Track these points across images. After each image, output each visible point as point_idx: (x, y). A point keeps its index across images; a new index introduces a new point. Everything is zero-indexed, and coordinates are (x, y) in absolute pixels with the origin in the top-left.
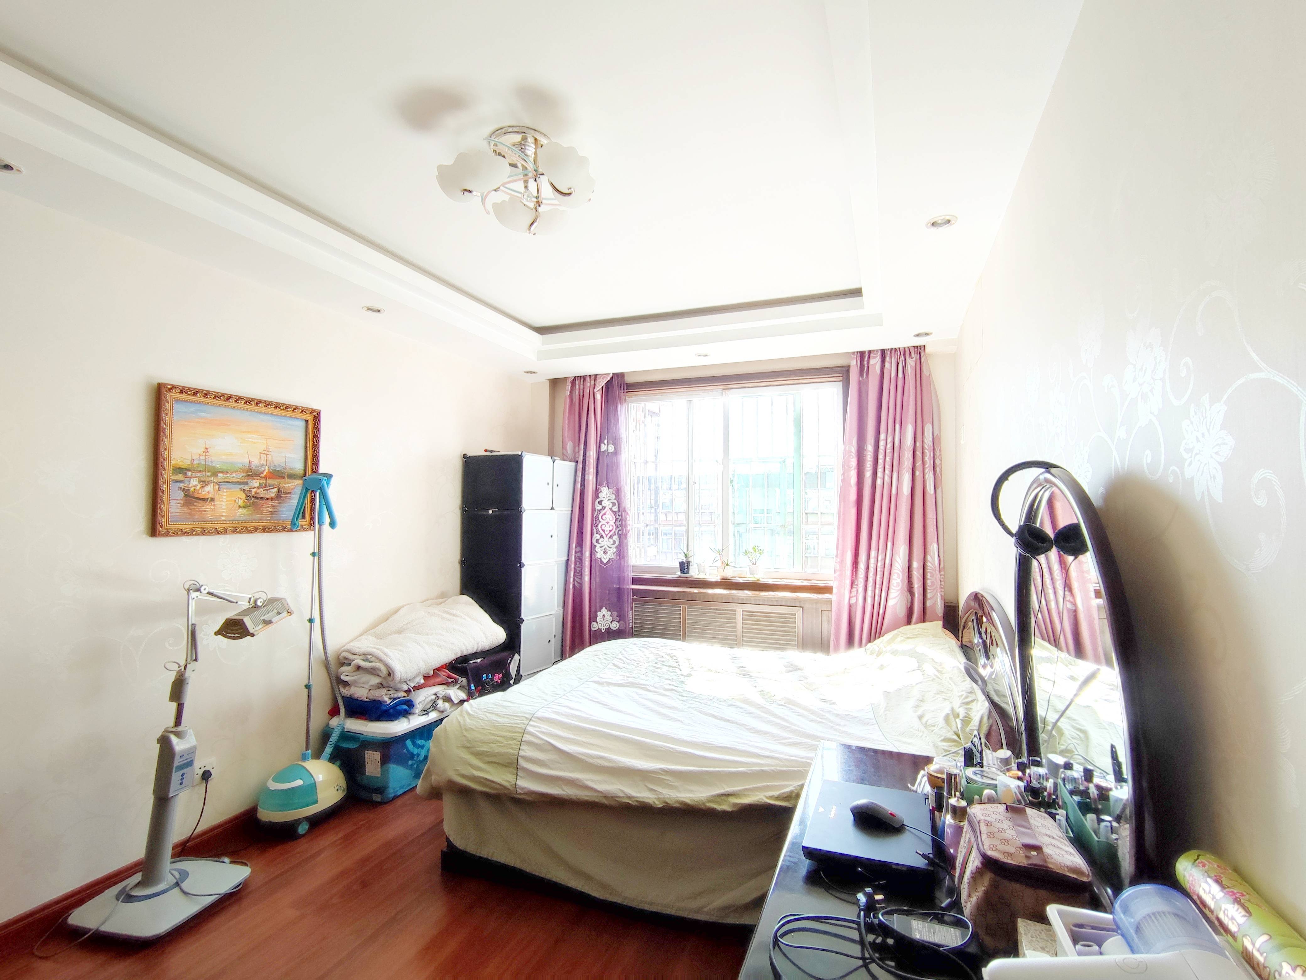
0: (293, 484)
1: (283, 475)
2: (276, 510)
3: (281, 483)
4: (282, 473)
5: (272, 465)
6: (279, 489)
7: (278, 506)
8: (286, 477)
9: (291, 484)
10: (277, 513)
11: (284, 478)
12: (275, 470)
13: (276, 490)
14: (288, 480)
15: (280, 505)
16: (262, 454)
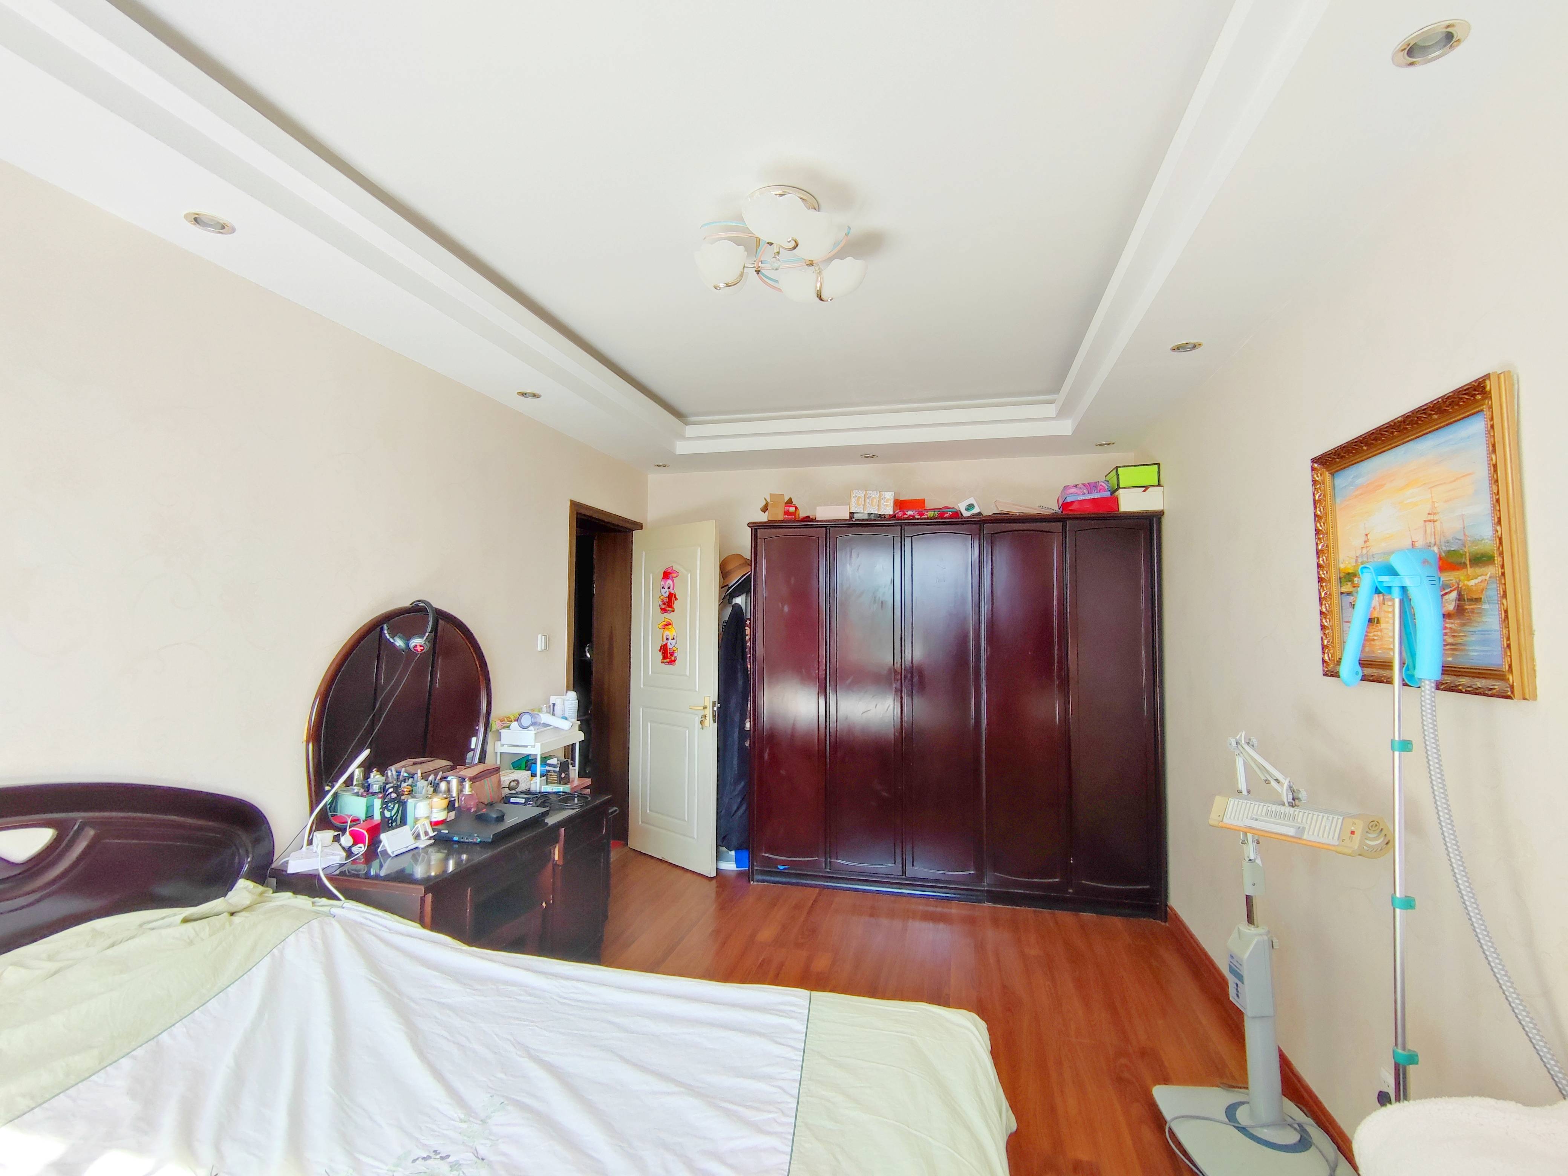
0: (1483, 578)
1: (1463, 560)
2: (1460, 641)
3: (1462, 578)
4: (1462, 555)
5: (1443, 544)
6: (1460, 594)
7: (1461, 631)
8: (1468, 562)
9: (1480, 579)
10: (1462, 647)
11: (1463, 566)
12: (1449, 552)
13: (1454, 594)
14: (1472, 569)
15: (1466, 628)
16: (1427, 523)
